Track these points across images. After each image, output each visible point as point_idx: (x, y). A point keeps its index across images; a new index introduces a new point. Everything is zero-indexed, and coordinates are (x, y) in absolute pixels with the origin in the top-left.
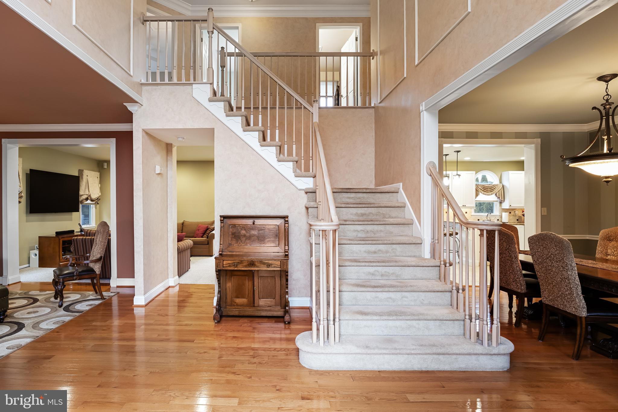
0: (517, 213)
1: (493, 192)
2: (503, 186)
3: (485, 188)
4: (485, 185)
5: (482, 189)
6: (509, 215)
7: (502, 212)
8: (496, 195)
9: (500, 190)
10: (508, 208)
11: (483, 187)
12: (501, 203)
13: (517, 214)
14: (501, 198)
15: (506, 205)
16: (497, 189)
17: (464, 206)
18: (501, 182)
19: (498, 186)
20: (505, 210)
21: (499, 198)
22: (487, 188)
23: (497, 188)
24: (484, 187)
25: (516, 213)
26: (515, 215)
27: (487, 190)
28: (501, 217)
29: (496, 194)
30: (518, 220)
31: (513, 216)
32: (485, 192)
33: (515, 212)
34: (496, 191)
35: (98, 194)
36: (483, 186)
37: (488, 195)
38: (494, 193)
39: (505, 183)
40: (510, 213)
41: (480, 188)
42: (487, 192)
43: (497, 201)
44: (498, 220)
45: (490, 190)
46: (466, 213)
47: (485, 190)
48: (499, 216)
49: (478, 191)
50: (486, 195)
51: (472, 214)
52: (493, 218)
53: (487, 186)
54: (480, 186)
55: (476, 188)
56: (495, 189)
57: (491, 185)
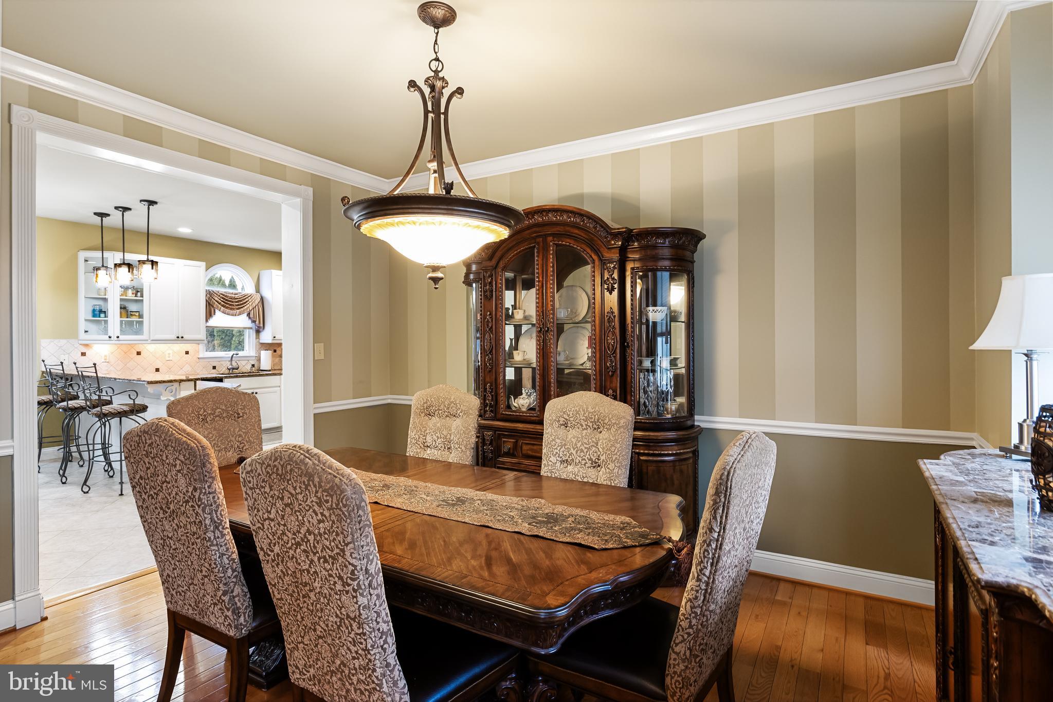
1: (242, 309)
2: (262, 298)
3: (226, 300)
4: (228, 295)
5: (219, 301)
6: (273, 356)
7: (260, 349)
8: (249, 315)
9: (257, 307)
10: (270, 342)
11: (222, 298)
12: (258, 332)
14: (257, 322)
15: (266, 337)
16: (250, 304)
17: (180, 338)
18: (258, 290)
19: (253, 298)
20: (266, 346)
21: (254, 322)
22: (230, 301)
23: (250, 301)
24: (224, 299)
27: (230, 305)
28: (259, 360)
29: (249, 313)
32: (227, 308)
34: (249, 307)
36: (224, 295)
37: (232, 315)
38: (244, 310)
39: (266, 293)
40: (275, 351)
41: (216, 299)
42: (231, 309)
43: (251, 328)
44: (253, 366)
45: (237, 305)
46: (187, 353)
47: (226, 303)
48: (254, 358)
49: (213, 306)
50: (228, 314)
51: (201, 356)
52: (244, 363)
53: (230, 297)
54: (217, 295)
55: (209, 299)
56: (247, 303)
57: (239, 296)
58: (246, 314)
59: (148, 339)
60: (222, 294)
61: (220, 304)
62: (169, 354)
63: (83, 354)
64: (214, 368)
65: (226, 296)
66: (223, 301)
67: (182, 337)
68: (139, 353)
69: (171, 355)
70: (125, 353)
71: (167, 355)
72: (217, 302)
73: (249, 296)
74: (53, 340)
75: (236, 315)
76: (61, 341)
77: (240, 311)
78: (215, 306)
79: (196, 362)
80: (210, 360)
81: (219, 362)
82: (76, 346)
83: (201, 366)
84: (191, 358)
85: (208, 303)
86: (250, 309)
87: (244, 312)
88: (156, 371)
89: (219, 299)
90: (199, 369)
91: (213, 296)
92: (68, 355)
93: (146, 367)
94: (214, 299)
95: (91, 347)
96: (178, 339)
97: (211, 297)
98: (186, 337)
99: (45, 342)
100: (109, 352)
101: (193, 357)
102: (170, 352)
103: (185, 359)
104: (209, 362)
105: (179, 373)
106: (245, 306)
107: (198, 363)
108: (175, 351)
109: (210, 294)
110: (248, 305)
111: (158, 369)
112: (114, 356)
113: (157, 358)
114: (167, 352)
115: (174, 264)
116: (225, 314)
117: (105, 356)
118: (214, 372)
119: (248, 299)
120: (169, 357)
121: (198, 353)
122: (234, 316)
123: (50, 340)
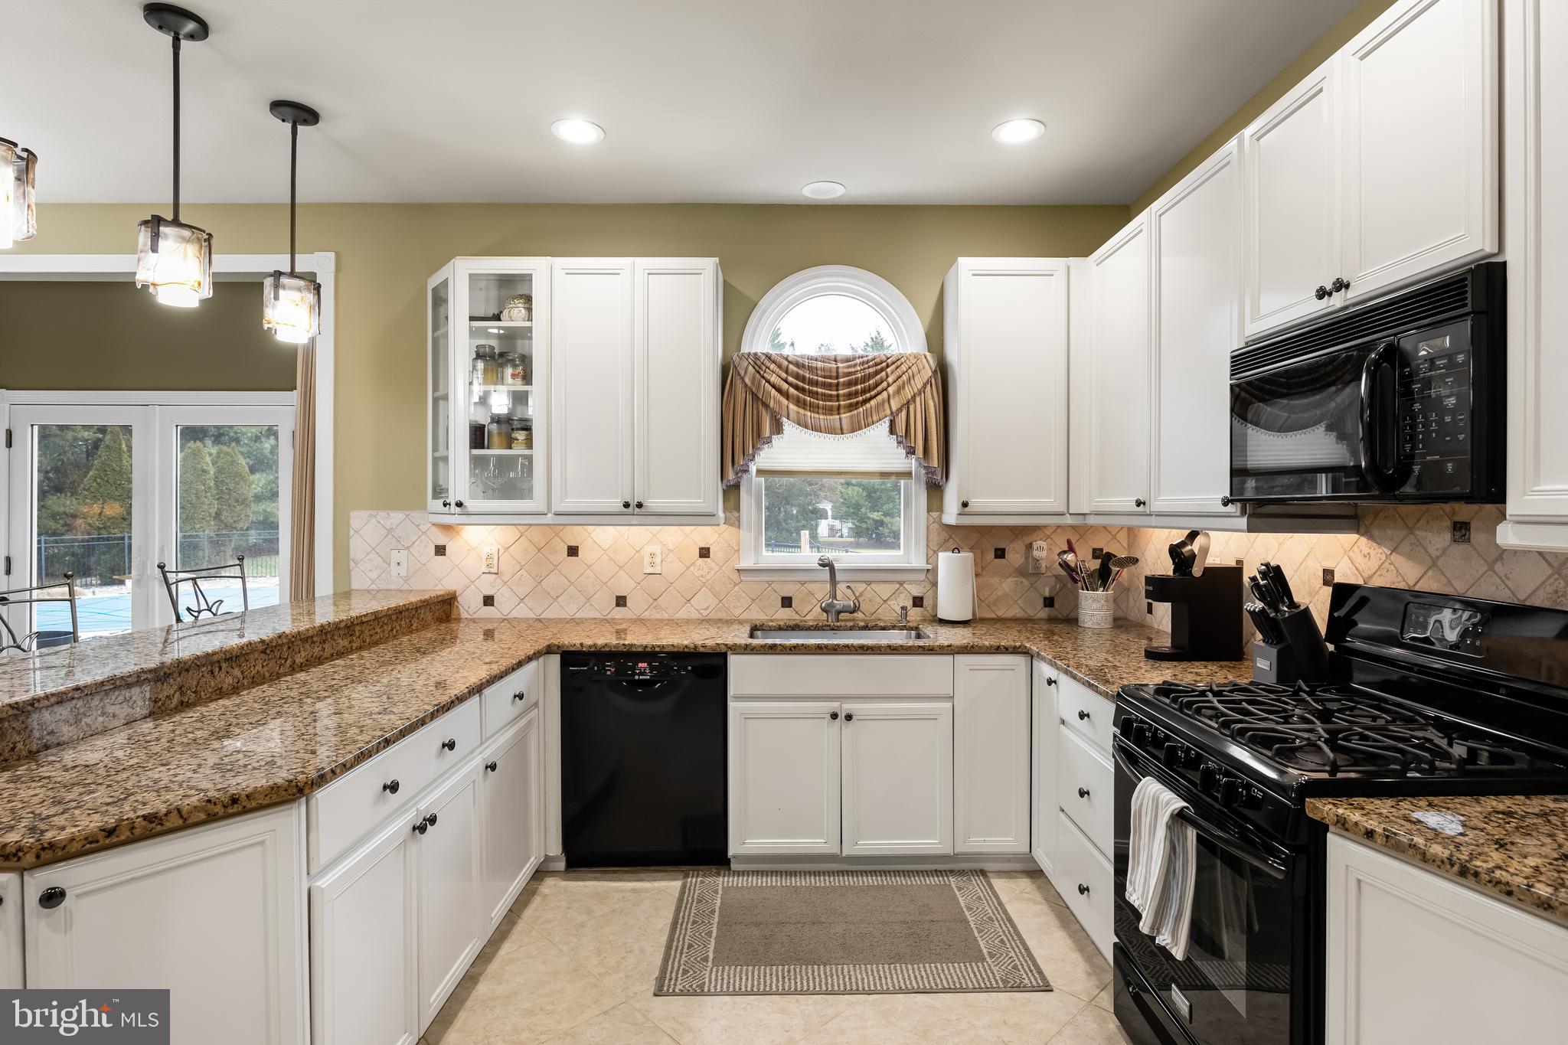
0: (1044, 554)
1: (867, 409)
2: (943, 366)
3: (811, 382)
4: (814, 364)
5: (785, 386)
6: (990, 572)
7: (938, 547)
8: (890, 429)
9: (918, 399)
10: (980, 521)
11: (797, 377)
13: (1043, 564)
16: (890, 390)
17: (636, 509)
19: (904, 368)
20: (959, 537)
21: (914, 451)
22: (826, 386)
23: (890, 380)
24: (803, 379)
25: (1036, 553)
26: (1030, 571)
27: (826, 398)
28: (933, 581)
29: (893, 423)
30: (1049, 602)
31: (1021, 572)
32: (814, 408)
33: (1030, 547)
34: (889, 400)
36: (800, 366)
37: (830, 431)
38: (873, 414)
40: (1000, 553)
41: (774, 379)
42: (829, 411)
44: (918, 602)
45: (849, 396)
46: (704, 553)
47: (811, 394)
48: (922, 577)
49: (766, 406)
50: (816, 429)
51: (743, 564)
52: (884, 591)
53: (823, 369)
54: (780, 366)
55: (753, 380)
56: (879, 388)
57: (855, 365)
58: (885, 425)
59: (543, 508)
60: (797, 365)
61: (787, 396)
62: (652, 555)
63: (440, 550)
64: (787, 602)
65: (810, 369)
66: (797, 388)
67: (639, 505)
68: (573, 551)
69: (658, 560)
70: (539, 550)
71: (647, 560)
72: (779, 390)
73: (893, 363)
74: (374, 513)
75: (845, 431)
76: (391, 514)
77: (852, 416)
78: (772, 405)
79: (731, 584)
80: (772, 579)
81: (803, 583)
82: (423, 528)
83: (744, 595)
84: (717, 568)
85: (753, 393)
86: (894, 409)
87: (870, 420)
88: (618, 605)
89: (786, 381)
90: (739, 604)
91: (765, 372)
92: (406, 551)
93: (592, 593)
94: (768, 381)
95: (458, 533)
96: (625, 510)
97: (758, 375)
98: (653, 503)
99: (358, 519)
100: (499, 547)
101: (724, 567)
102: (657, 549)
103: (702, 576)
104: (770, 583)
105: (682, 614)
106: (872, 398)
107: (736, 585)
108: (670, 547)
109: (756, 367)
110: (885, 394)
111: (624, 598)
112: (512, 556)
113: (621, 568)
114: (649, 549)
115: (619, 274)
116: (806, 428)
117: (489, 557)
118: (785, 615)
119: (884, 373)
120: (652, 564)
121: (736, 554)
122: (842, 434)
123: (370, 512)
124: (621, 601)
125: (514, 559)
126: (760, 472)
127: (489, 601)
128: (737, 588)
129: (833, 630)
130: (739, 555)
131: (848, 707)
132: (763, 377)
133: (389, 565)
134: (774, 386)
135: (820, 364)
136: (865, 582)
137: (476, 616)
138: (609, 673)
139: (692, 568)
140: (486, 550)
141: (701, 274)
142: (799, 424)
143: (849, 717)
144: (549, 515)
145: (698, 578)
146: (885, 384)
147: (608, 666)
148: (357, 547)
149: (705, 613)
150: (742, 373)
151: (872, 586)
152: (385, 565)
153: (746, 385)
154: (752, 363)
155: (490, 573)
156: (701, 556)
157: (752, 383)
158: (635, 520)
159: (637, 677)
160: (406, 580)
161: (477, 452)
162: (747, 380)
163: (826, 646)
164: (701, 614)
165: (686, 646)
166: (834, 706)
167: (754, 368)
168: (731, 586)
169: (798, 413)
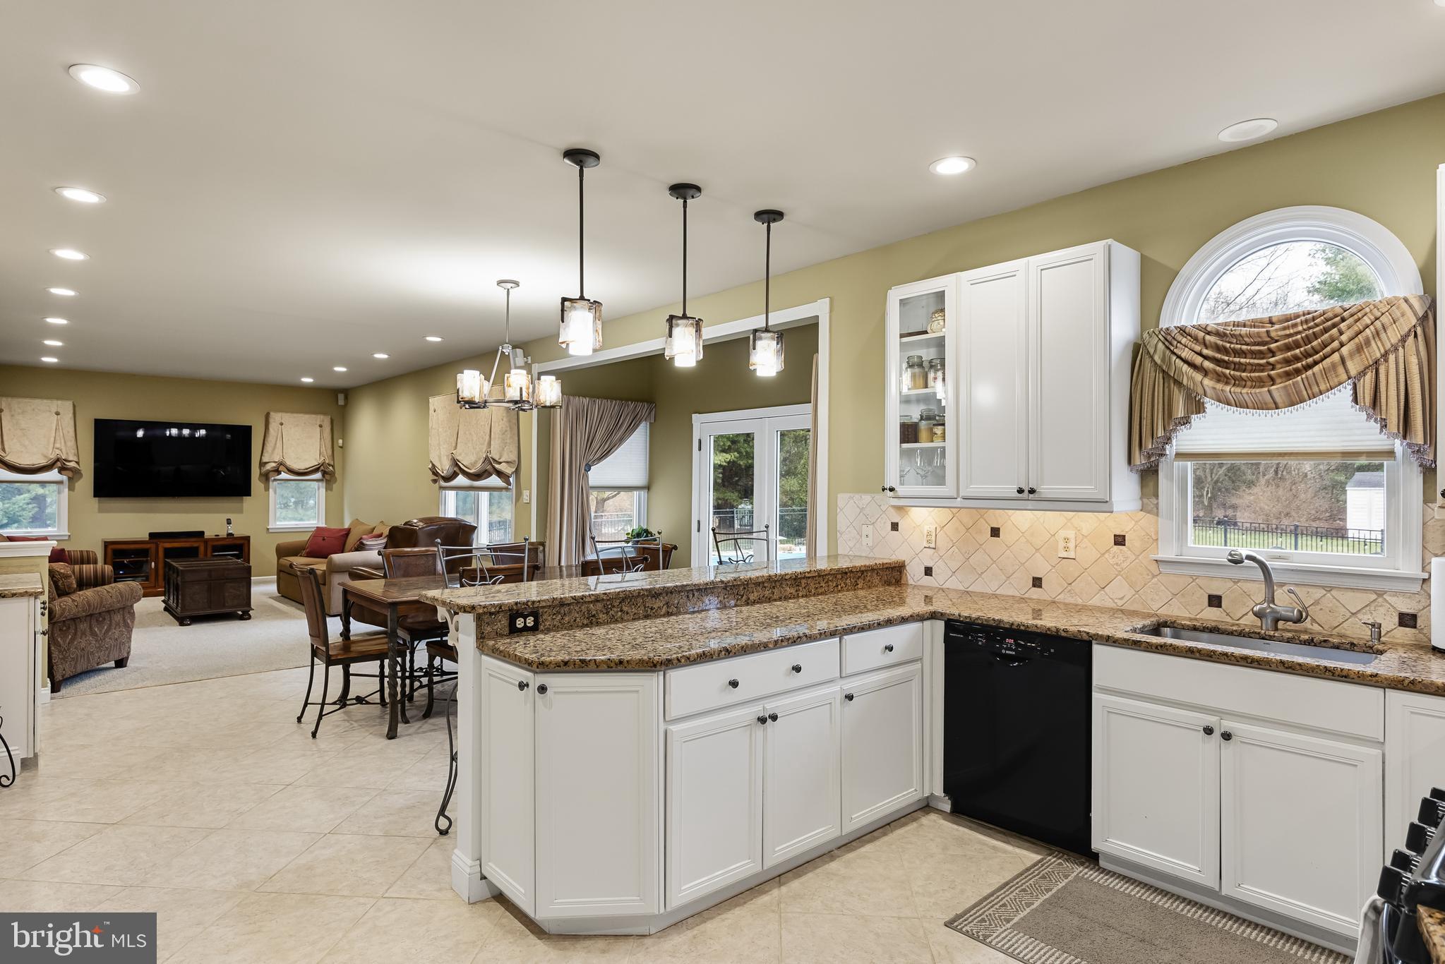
3: (1234, 352)
9: (1392, 357)
11: (1218, 349)
17: (1029, 494)
19: (1368, 320)
22: (1255, 354)
29: (1360, 389)
32: (1239, 382)
35: (316, 459)
36: (1225, 335)
37: (1260, 406)
41: (1186, 354)
42: (1260, 383)
44: (1409, 620)
45: (1287, 362)
46: (1120, 540)
48: (1407, 587)
49: (1179, 383)
50: (1241, 405)
51: (1162, 555)
53: (1250, 336)
54: (1196, 339)
55: (1163, 360)
56: (1328, 349)
57: (1295, 326)
58: (1346, 394)
59: (954, 493)
60: (1217, 334)
61: (1206, 373)
62: (1066, 540)
63: (895, 527)
64: (1215, 601)
65: (1239, 338)
66: (1217, 361)
67: (1032, 491)
68: (995, 532)
69: (1071, 545)
70: (968, 529)
71: (1062, 544)
72: (1192, 365)
73: (1352, 315)
74: (852, 495)
75: (1280, 405)
76: (863, 497)
77: (1285, 387)
78: (1185, 382)
79: (1148, 575)
80: (1196, 573)
81: (1236, 582)
82: (884, 508)
83: (1163, 588)
84: (1134, 557)
85: (1164, 371)
86: (1353, 372)
87: (1316, 389)
88: (1034, 586)
89: (1200, 354)
90: (1157, 598)
91: (1177, 347)
92: (872, 526)
93: (1011, 572)
94: (1179, 357)
95: (907, 513)
96: (1021, 495)
97: (1168, 352)
98: (1046, 489)
99: (842, 499)
100: (937, 525)
101: (1140, 557)
102: (1071, 534)
103: (1117, 564)
104: (1194, 577)
105: (1095, 601)
106: (1316, 363)
107: (1154, 576)
108: (1085, 532)
109: (1166, 343)
110: (1336, 356)
111: (1040, 579)
112: (946, 534)
113: (1037, 550)
114: (1063, 534)
115: (1015, 275)
116: (1228, 405)
117: (929, 534)
118: (1211, 615)
119: (1335, 331)
120: (1066, 549)
121: (1155, 544)
122: (1277, 408)
123: (849, 495)
124: (1037, 582)
125: (948, 536)
126: (1180, 455)
127: (928, 571)
128: (1155, 580)
129: (1263, 639)
130: (1157, 544)
131: (1228, 725)
132: (1173, 353)
133: (861, 536)
134: (1185, 361)
135: (1244, 330)
136: (1323, 587)
137: (919, 583)
138: (980, 643)
139: (1106, 555)
140: (926, 528)
141: (1092, 259)
142: (1220, 401)
143: (1227, 736)
144: (959, 499)
145: (1113, 566)
146: (1336, 344)
147: (980, 637)
148: (842, 523)
149: (1120, 603)
150: (1152, 351)
151: (1334, 592)
152: (858, 537)
153: (1156, 363)
154: (1162, 339)
155: (929, 547)
156: (1116, 543)
157: (1162, 361)
158: (1030, 504)
159: (1003, 651)
160: (872, 549)
161: (905, 446)
162: (1157, 358)
163: (1199, 651)
164: (1116, 603)
165: (1049, 629)
166: (1211, 720)
167: (1164, 343)
168: (1149, 577)
169: (1214, 388)
